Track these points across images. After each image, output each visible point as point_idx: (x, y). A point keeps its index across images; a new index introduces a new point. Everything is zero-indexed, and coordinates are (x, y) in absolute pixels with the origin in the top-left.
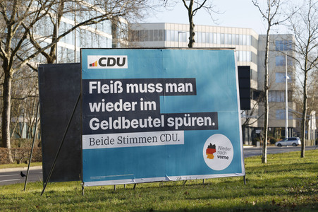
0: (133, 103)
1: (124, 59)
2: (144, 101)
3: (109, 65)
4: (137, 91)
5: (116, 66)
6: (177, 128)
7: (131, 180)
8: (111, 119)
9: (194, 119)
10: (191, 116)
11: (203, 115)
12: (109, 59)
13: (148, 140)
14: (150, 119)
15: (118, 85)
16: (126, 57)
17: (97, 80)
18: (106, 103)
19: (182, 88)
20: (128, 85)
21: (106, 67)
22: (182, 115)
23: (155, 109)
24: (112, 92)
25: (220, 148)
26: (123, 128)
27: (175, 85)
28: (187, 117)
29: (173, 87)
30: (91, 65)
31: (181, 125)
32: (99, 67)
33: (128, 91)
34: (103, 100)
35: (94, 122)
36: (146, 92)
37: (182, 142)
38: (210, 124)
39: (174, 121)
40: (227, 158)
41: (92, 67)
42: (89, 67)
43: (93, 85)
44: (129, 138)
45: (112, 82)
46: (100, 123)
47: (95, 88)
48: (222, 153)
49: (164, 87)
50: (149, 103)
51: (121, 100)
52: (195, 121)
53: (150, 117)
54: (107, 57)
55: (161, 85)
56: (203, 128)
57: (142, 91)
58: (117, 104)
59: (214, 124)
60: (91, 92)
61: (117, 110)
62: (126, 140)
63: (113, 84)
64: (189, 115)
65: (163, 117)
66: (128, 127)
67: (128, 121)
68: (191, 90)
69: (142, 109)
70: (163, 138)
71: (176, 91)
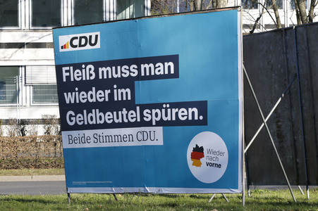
0: (106, 91)
1: (97, 36)
2: (117, 89)
3: (80, 46)
4: (110, 77)
5: (88, 47)
6: (154, 123)
7: (110, 189)
8: (85, 111)
9: (174, 111)
10: (171, 108)
11: (187, 105)
12: (81, 38)
13: (123, 138)
14: (125, 112)
15: (90, 69)
16: (98, 33)
17: (69, 65)
18: (79, 92)
19: (161, 69)
20: (100, 69)
21: (78, 49)
22: (159, 106)
23: (129, 98)
24: (84, 79)
25: (209, 151)
26: (98, 123)
27: (152, 65)
28: (166, 109)
29: (150, 68)
30: (62, 48)
31: (158, 119)
32: (70, 49)
33: (101, 77)
34: (77, 89)
35: (71, 116)
36: (120, 76)
37: (160, 142)
38: (196, 118)
39: (151, 114)
40: (219, 166)
41: (64, 50)
42: (61, 50)
43: (66, 71)
44: (104, 135)
45: (83, 66)
46: (75, 116)
47: (68, 74)
48: (212, 159)
49: (139, 69)
50: (123, 90)
51: (94, 89)
52: (177, 113)
53: (124, 109)
54: (78, 36)
55: (136, 67)
56: (187, 123)
57: (115, 76)
58: (90, 93)
59: (201, 118)
60: (65, 80)
61: (91, 101)
62: (101, 138)
63: (85, 68)
64: (168, 106)
65: (138, 108)
66: (102, 122)
67: (102, 114)
68: (172, 72)
69: (116, 99)
70: (140, 137)
71: (153, 74)
